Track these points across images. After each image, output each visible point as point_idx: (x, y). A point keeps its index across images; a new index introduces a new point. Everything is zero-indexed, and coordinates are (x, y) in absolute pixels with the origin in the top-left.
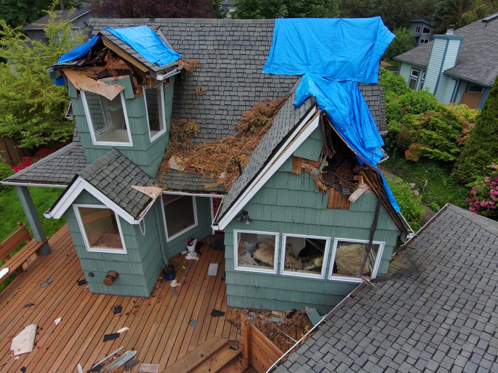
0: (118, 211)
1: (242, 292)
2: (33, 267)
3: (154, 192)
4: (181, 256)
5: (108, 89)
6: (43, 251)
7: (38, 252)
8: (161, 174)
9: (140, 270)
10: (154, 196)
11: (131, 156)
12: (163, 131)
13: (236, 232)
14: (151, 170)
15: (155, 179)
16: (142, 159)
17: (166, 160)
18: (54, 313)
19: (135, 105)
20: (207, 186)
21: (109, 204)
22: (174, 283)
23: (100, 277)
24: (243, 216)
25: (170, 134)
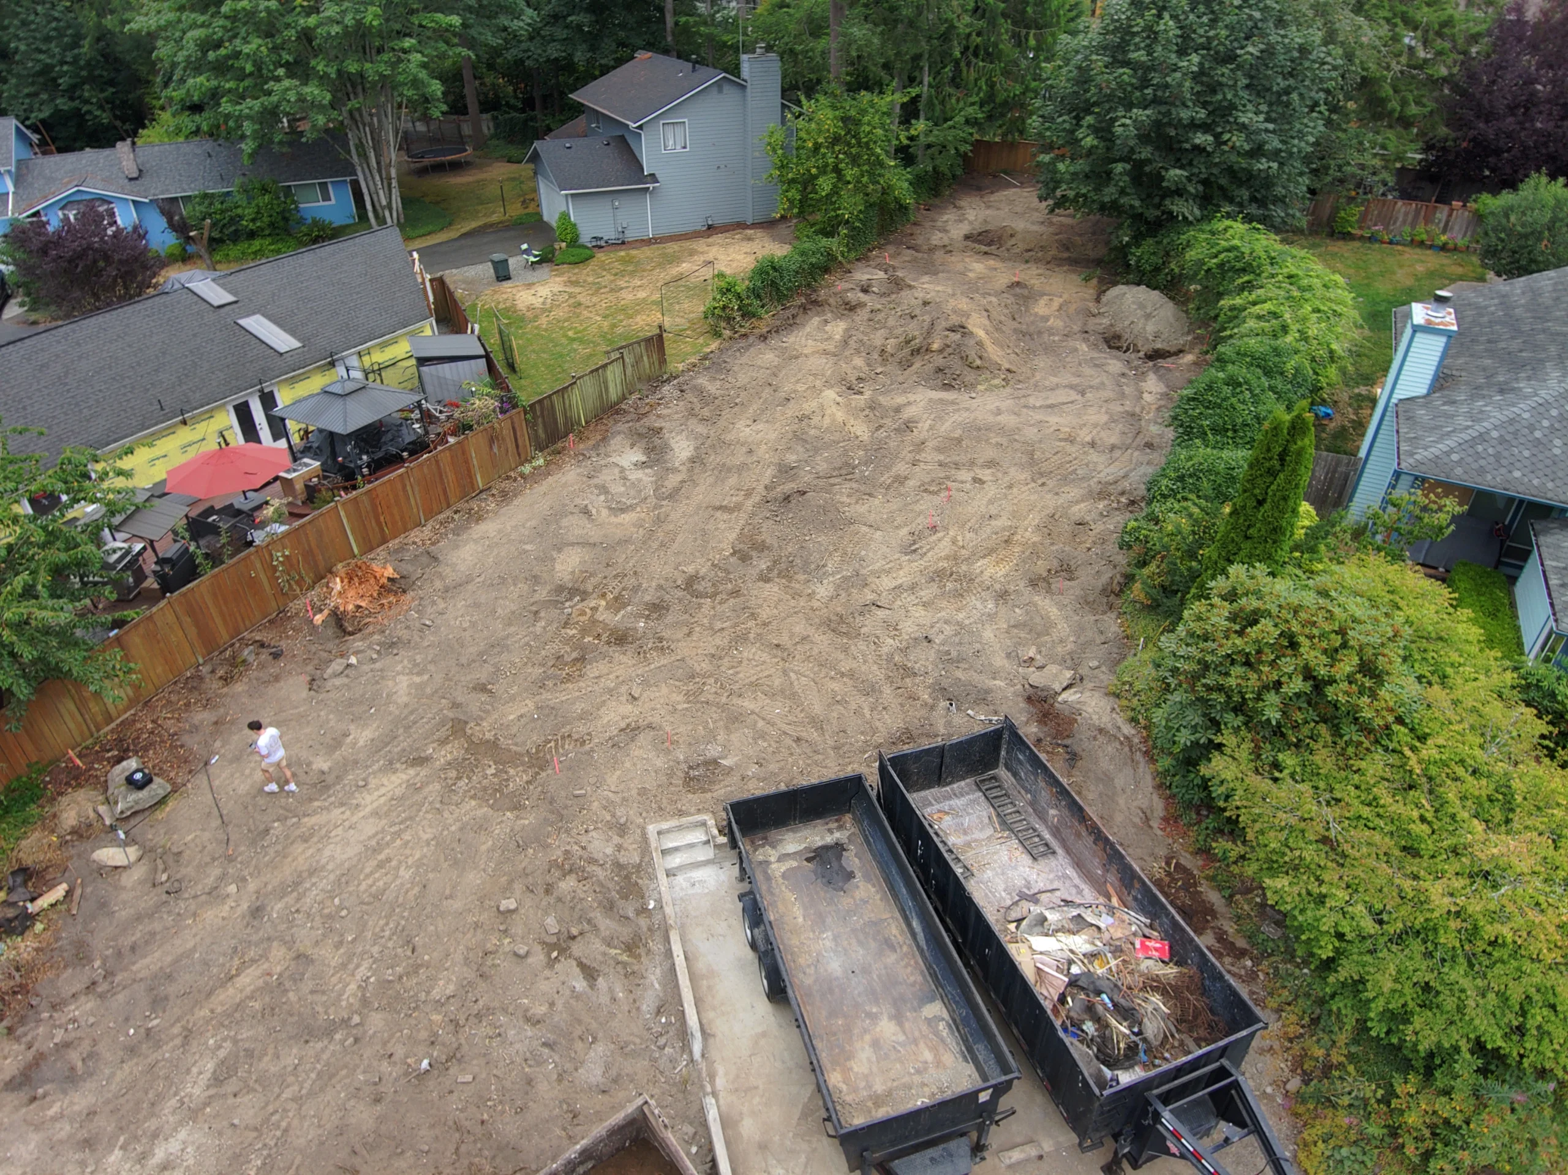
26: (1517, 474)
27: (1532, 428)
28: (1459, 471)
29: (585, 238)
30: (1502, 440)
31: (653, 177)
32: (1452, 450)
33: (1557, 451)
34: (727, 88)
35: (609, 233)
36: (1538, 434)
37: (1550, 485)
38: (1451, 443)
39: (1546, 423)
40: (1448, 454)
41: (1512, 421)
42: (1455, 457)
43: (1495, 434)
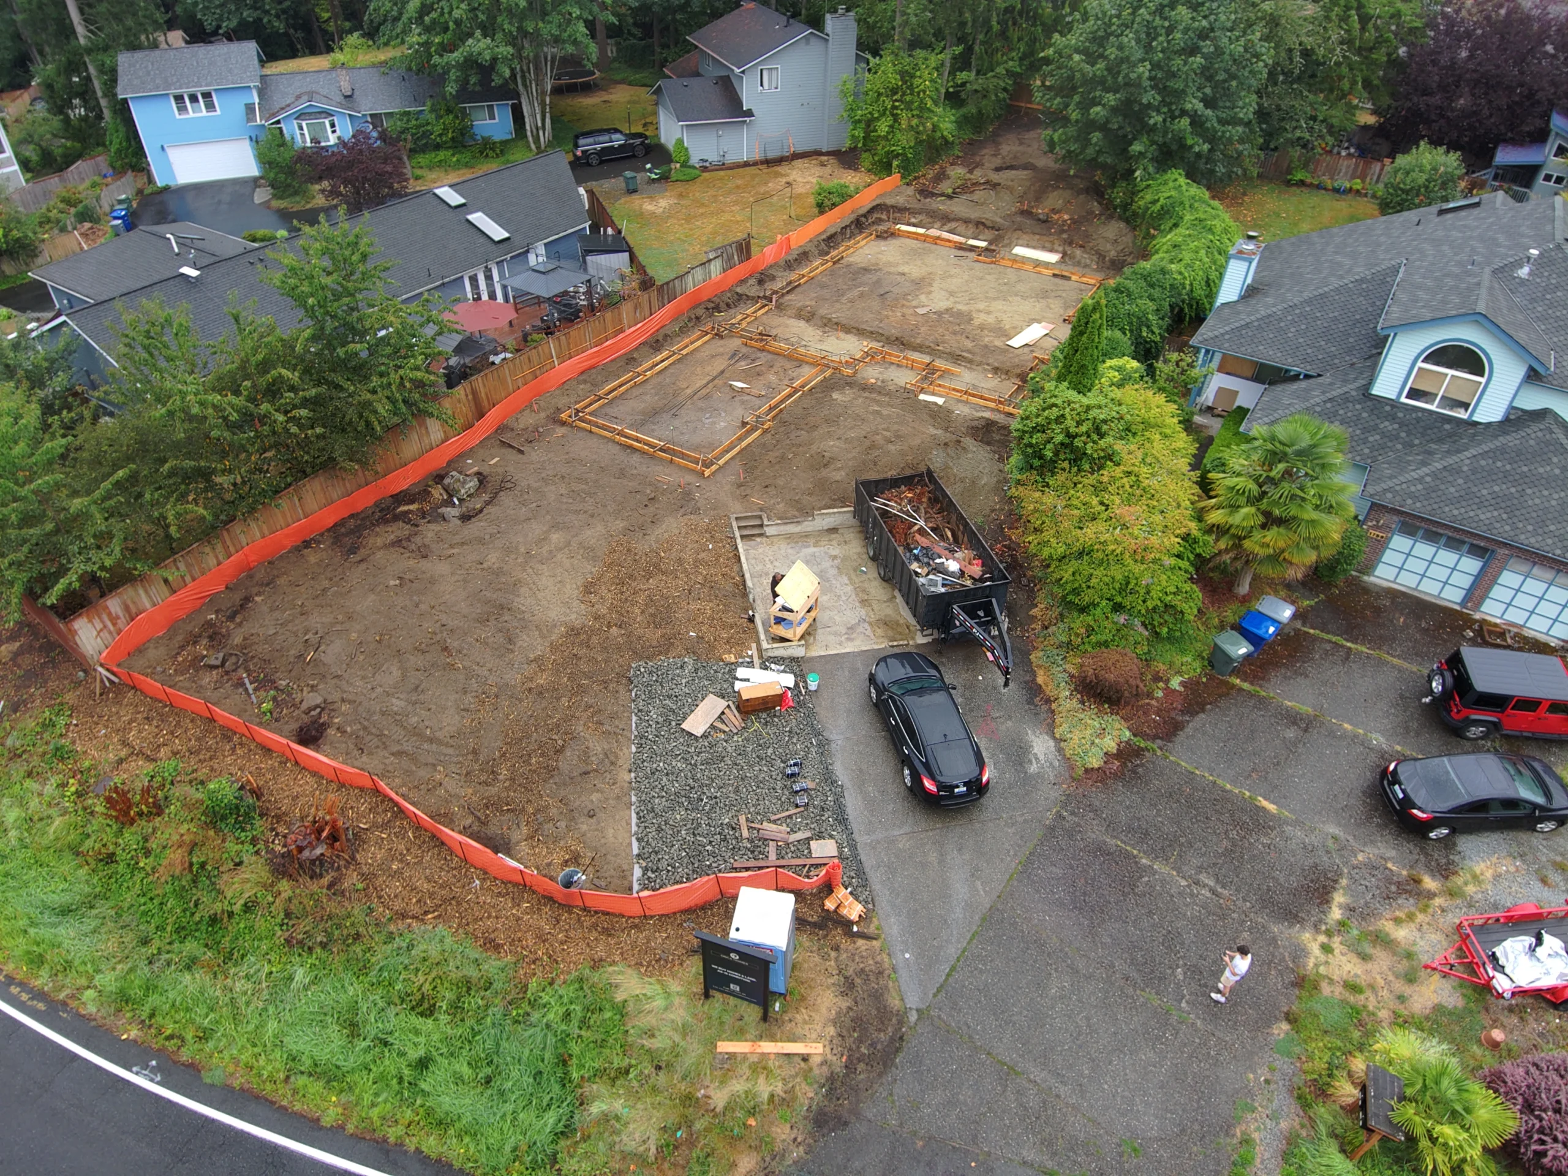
26: (1261, 347)
27: (1280, 320)
29: (694, 160)
30: (1259, 327)
31: (749, 113)
32: (1226, 333)
33: (1291, 335)
34: (813, 40)
35: (713, 157)
36: (1282, 324)
37: (1278, 354)
38: (1227, 328)
39: (1290, 318)
40: (1223, 334)
41: (1270, 315)
42: (1227, 337)
43: (1256, 324)
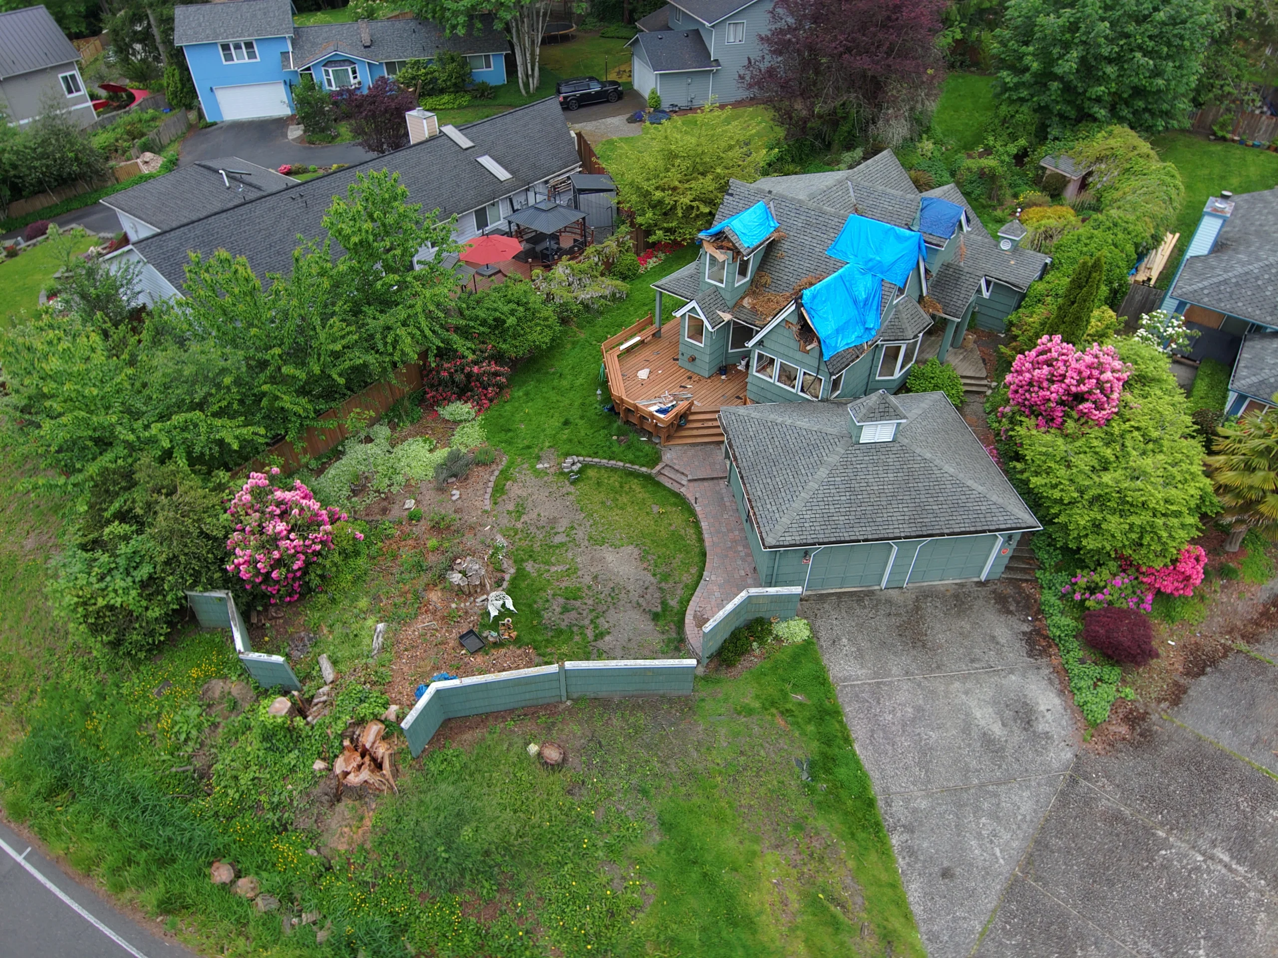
0: (706, 323)
1: (754, 389)
2: (649, 343)
3: (727, 317)
4: (735, 366)
5: (720, 256)
6: (656, 335)
7: (654, 335)
8: (737, 306)
9: (707, 359)
10: (726, 320)
11: (722, 293)
12: (748, 279)
13: (757, 351)
14: (730, 304)
15: (730, 310)
16: (727, 296)
17: (743, 298)
18: (659, 368)
19: (731, 267)
20: (757, 322)
21: (703, 317)
22: (723, 377)
23: (686, 357)
24: (760, 343)
25: (752, 281)
26: (1240, 304)
27: (1257, 279)
28: (1206, 300)
29: (666, 105)
30: (1237, 284)
31: (716, 63)
32: (1205, 288)
33: (1268, 293)
36: (1260, 283)
37: (1258, 312)
38: (1206, 283)
39: (1266, 276)
40: (1202, 289)
41: (1247, 273)
42: (1206, 292)
43: (1234, 280)
